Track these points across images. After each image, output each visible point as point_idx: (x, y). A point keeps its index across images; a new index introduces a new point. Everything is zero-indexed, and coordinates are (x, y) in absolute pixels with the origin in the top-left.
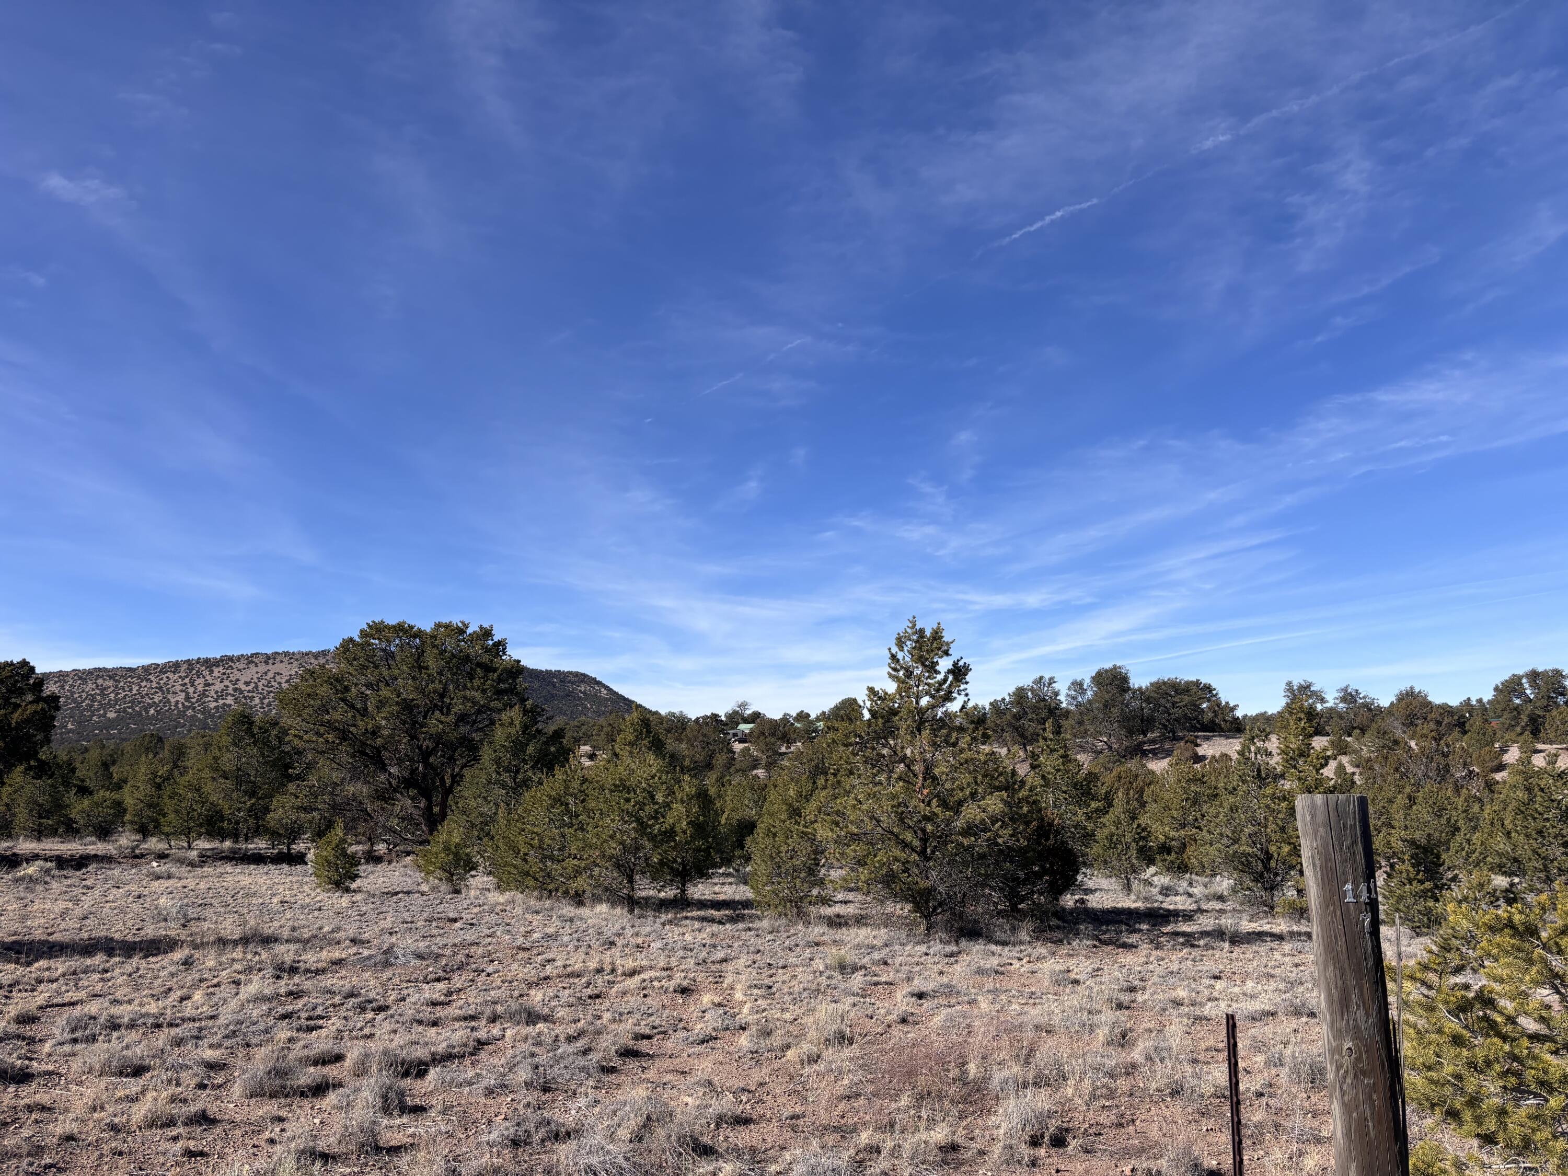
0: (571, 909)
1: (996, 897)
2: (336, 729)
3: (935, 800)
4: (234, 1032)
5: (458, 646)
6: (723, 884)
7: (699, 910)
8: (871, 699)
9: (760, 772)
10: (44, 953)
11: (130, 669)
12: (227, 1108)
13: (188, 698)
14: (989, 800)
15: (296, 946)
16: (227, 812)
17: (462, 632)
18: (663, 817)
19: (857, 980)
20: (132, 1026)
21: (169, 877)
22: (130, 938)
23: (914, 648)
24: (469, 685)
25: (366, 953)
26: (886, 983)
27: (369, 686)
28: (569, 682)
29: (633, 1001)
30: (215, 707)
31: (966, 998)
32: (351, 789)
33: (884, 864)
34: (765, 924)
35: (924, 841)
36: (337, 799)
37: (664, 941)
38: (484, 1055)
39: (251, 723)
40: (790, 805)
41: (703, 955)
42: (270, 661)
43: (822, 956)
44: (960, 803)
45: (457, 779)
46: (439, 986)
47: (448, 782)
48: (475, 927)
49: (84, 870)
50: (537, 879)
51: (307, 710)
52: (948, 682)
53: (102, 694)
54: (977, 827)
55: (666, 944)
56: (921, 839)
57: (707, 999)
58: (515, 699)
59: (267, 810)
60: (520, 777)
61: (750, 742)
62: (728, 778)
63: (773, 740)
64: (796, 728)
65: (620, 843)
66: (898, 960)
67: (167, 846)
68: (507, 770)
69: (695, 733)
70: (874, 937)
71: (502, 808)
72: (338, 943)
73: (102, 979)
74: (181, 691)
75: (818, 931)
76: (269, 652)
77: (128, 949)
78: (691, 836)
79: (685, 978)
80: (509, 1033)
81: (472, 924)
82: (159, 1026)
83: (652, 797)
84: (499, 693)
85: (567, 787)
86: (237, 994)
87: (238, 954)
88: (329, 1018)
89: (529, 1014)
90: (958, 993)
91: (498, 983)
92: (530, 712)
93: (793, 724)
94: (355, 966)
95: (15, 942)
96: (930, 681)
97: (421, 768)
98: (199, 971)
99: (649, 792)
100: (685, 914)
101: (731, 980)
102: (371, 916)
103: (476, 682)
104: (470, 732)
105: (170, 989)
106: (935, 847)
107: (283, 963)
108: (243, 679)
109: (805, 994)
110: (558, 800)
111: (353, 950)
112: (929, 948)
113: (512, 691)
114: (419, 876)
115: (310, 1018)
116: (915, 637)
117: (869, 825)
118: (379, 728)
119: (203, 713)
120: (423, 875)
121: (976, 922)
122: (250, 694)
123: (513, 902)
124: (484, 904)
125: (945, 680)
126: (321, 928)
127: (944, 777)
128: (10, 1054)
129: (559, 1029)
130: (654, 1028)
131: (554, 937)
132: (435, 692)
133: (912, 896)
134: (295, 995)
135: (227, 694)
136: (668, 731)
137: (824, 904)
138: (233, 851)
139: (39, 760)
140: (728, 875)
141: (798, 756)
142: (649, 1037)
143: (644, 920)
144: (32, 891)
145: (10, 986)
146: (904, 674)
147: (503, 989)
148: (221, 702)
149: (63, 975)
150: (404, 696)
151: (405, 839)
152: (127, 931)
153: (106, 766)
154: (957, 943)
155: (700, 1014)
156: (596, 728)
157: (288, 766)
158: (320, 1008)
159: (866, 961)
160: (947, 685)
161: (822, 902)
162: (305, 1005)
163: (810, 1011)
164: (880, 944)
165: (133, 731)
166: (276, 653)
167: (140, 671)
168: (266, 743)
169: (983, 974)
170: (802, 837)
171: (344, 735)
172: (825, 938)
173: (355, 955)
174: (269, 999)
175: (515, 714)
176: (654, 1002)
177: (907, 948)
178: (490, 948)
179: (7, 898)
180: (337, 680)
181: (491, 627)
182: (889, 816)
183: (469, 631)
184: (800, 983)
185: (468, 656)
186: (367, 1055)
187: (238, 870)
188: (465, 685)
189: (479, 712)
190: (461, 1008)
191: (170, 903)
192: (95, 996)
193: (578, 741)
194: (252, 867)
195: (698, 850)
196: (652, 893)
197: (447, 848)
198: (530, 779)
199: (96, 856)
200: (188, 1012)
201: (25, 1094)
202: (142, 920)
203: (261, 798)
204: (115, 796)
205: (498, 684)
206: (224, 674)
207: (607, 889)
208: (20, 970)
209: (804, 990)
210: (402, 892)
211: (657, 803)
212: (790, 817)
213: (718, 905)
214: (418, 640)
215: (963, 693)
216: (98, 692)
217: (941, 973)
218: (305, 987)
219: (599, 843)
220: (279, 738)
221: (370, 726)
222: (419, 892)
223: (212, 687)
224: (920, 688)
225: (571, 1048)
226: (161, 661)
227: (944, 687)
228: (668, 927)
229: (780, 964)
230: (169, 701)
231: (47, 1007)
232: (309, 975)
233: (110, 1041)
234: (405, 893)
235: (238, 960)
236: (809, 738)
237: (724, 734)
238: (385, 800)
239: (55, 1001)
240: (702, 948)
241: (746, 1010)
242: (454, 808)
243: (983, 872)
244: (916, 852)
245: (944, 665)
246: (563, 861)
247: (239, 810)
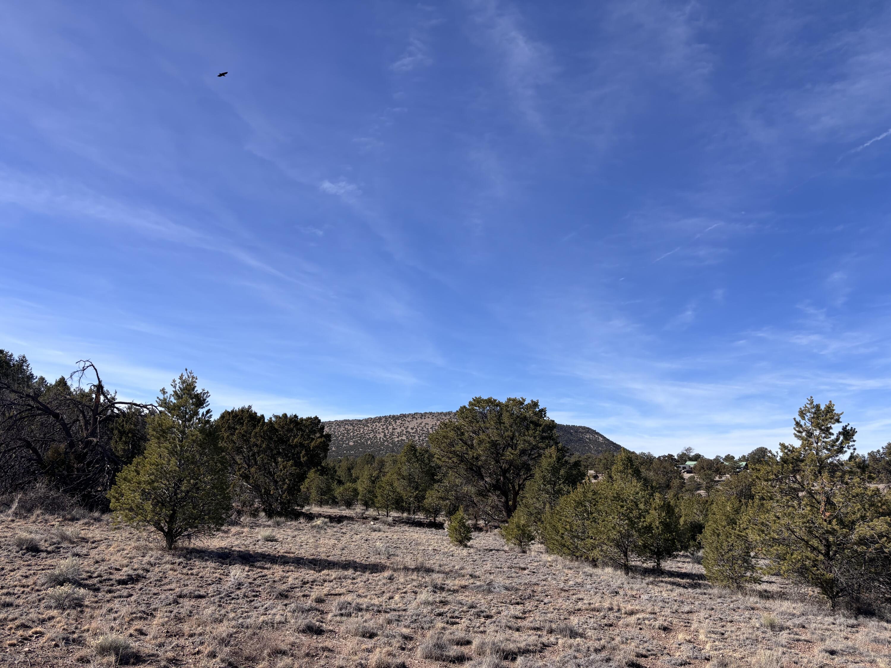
0: (591, 569)
1: (883, 588)
2: (458, 455)
3: (835, 520)
4: (416, 620)
5: (520, 411)
6: (684, 562)
7: (669, 577)
8: (782, 451)
9: (702, 492)
10: (326, 566)
11: (360, 421)
12: (414, 663)
13: (385, 436)
14: (875, 522)
15: (443, 575)
16: (405, 498)
17: (522, 403)
18: (644, 518)
19: (784, 636)
20: (367, 610)
21: (380, 531)
22: (363, 562)
23: (813, 418)
24: (526, 433)
25: (478, 583)
26: (805, 641)
27: (474, 432)
28: (580, 432)
29: (634, 631)
30: (398, 441)
31: (867, 659)
32: (465, 489)
33: (799, 560)
34: (715, 591)
35: (828, 546)
36: (459, 494)
37: (650, 595)
38: (546, 653)
39: (416, 450)
40: (728, 517)
41: (675, 607)
42: (423, 417)
43: (757, 617)
44: (853, 523)
45: (522, 487)
46: (519, 607)
47: (517, 488)
48: (536, 574)
49: (342, 524)
50: (569, 549)
51: (443, 445)
52: (840, 440)
53: (348, 433)
54: (867, 540)
55: (651, 597)
56: (825, 545)
57: (681, 636)
58: (552, 442)
59: (424, 498)
60: (557, 487)
61: (695, 473)
62: (681, 495)
63: (710, 472)
64: (725, 465)
65: (619, 532)
66: (813, 626)
67: (377, 514)
68: (549, 483)
69: (659, 466)
70: (794, 608)
71: (548, 506)
72: (463, 576)
73: (352, 583)
74: (382, 432)
75: (752, 600)
76: (422, 412)
77: (364, 568)
78: (662, 531)
79: (665, 620)
80: (560, 641)
81: (534, 572)
82: (379, 612)
83: (637, 505)
84: (543, 438)
85: (585, 496)
86: (416, 599)
87: (414, 577)
88: (461, 618)
89: (571, 631)
90: (861, 654)
91: (551, 610)
92: (561, 450)
93: (723, 463)
94: (473, 590)
95: (313, 559)
96: (825, 440)
97: (502, 479)
98: (397, 584)
99: (635, 502)
100: (660, 579)
101: (696, 626)
102: (479, 562)
103: (531, 432)
104: (527, 460)
105: (384, 592)
106: (836, 551)
107: (436, 584)
108: (410, 426)
109: (747, 642)
110: (580, 504)
111: (471, 581)
112: (835, 619)
113: (550, 438)
114: (503, 541)
115: (452, 617)
116: (813, 410)
117: (786, 534)
118: (480, 455)
119: (392, 444)
120: (505, 540)
121: (870, 605)
122: (414, 435)
123: (556, 561)
124: (540, 561)
125: (837, 439)
126: (454, 567)
127: (841, 505)
128: (313, 618)
129: (590, 643)
130: (649, 651)
131: (581, 585)
132: (508, 436)
133: (821, 583)
134: (444, 603)
135: (403, 434)
136: (642, 464)
137: (755, 583)
138: (409, 519)
139: (322, 466)
140: (687, 556)
141: (728, 483)
142: (645, 656)
143: (635, 580)
144: (320, 533)
145: (312, 582)
146: (806, 435)
147: (554, 613)
148: (400, 438)
149: (335, 579)
150: (493, 438)
151: (495, 519)
152: (362, 558)
153: (349, 469)
154: (856, 618)
155: (677, 646)
156: (597, 460)
157: (433, 475)
158: (457, 612)
159: (789, 623)
160: (839, 442)
161: (754, 581)
162: (449, 610)
163: (753, 654)
164: (798, 613)
165: (361, 452)
166: (426, 413)
167: (364, 421)
168: (423, 461)
169: (879, 642)
170: (737, 538)
171: (462, 459)
172: (758, 605)
173: (472, 584)
174: (432, 604)
175: (552, 450)
176: (647, 634)
177: (818, 618)
178: (545, 588)
179: (309, 536)
180: (458, 429)
181: (538, 401)
182: (801, 529)
183: (526, 403)
184: (744, 633)
185: (525, 417)
186: (483, 643)
187: (411, 530)
188: (524, 433)
189: (532, 449)
190: (532, 622)
191: (381, 545)
192: (350, 591)
193: (586, 467)
194: (418, 528)
195: (666, 540)
196: (638, 563)
197: (518, 527)
198: (562, 489)
199: (346, 516)
200: (393, 606)
201: (320, 640)
202: (369, 553)
203: (420, 491)
204: (354, 486)
205: (542, 433)
206: (401, 423)
207: (611, 559)
208: (317, 575)
209: (747, 639)
210: (494, 549)
211: (640, 509)
212: (728, 524)
213: (683, 575)
214: (498, 408)
215: (852, 448)
216: (346, 432)
217: (847, 638)
218: (449, 599)
219: (606, 531)
220: (429, 459)
221: (475, 454)
222: (503, 550)
223: (396, 430)
224: (819, 444)
225: (598, 657)
226: (373, 417)
227: (838, 443)
228: (650, 586)
229: (728, 619)
230: (376, 437)
231: (328, 595)
232: (450, 593)
233: (357, 617)
234: (496, 550)
235: (415, 580)
236: (735, 472)
237: (677, 467)
238: (484, 496)
239: (332, 592)
240: (675, 603)
241: (708, 647)
242: (520, 503)
243: (873, 570)
244: (822, 554)
245: (836, 429)
246: (584, 540)
247: (410, 497)
